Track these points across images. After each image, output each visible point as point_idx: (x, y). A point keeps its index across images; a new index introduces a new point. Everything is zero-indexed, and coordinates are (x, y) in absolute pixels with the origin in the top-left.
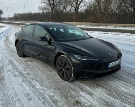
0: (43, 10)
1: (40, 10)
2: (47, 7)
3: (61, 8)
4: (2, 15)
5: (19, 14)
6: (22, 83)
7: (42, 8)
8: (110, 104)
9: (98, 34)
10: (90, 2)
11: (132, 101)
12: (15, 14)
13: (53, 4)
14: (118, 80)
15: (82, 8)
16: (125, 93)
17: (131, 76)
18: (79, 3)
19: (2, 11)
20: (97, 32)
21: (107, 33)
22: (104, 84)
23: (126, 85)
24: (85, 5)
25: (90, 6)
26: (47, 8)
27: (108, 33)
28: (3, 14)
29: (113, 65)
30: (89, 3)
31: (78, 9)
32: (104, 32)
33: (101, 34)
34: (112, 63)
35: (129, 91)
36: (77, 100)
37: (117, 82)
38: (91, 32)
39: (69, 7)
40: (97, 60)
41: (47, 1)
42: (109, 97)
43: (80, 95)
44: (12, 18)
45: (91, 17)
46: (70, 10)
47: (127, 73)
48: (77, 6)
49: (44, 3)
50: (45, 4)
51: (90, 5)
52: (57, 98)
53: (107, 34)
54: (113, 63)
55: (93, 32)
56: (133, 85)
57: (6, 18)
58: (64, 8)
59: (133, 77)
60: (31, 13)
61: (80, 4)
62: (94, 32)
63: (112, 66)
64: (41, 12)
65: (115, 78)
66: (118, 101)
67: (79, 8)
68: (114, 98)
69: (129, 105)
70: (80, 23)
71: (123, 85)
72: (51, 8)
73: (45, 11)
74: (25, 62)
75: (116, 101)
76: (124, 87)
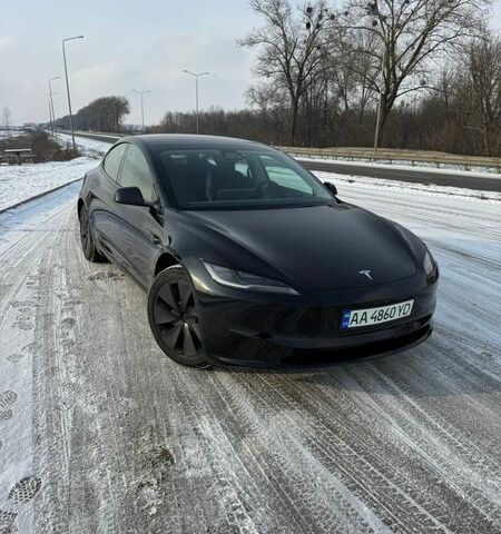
0: (263, 100)
1: (251, 100)
2: (278, 91)
3: (330, 93)
4: (126, 116)
5: (181, 114)
6: (23, 353)
7: (261, 94)
8: (287, 490)
9: (445, 196)
10: (445, 74)
11: (399, 491)
12: (169, 116)
13: (300, 78)
14: (397, 389)
15: (411, 95)
16: (391, 451)
17: (473, 379)
18: (399, 74)
19: (126, 103)
20: (440, 188)
21: (479, 193)
22: (325, 399)
23: (420, 418)
24: (423, 83)
25: (445, 87)
26: (278, 95)
27: (486, 194)
28: (128, 112)
29: (371, 322)
30: (440, 76)
31: (395, 96)
32: (470, 192)
33: (456, 197)
34: (360, 313)
35: (414, 445)
36: (168, 447)
37: (388, 398)
38: (420, 186)
39: (359, 88)
40: (293, 292)
41: (276, 69)
42: (308, 455)
43: (195, 429)
44: (158, 127)
45: (444, 132)
46: (363, 102)
47: (462, 363)
48: (392, 86)
49: (268, 74)
50: (271, 79)
51: (445, 84)
52: (99, 427)
53: (483, 198)
54: (370, 312)
55: (425, 187)
56: (452, 422)
57: (137, 126)
58: (341, 93)
59: (474, 386)
60: (222, 113)
61: (403, 77)
62: (432, 187)
63: (363, 323)
64: (256, 107)
65: (389, 381)
66: (335, 482)
67: (399, 92)
68: (327, 466)
69: (370, 505)
70: (392, 152)
71: (406, 415)
72: (292, 93)
73: (269, 106)
74: (92, 279)
75: (324, 480)
76: (403, 426)
